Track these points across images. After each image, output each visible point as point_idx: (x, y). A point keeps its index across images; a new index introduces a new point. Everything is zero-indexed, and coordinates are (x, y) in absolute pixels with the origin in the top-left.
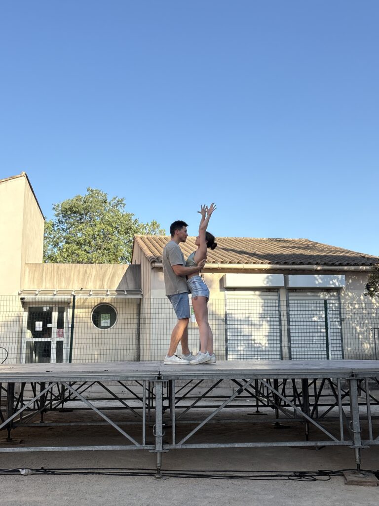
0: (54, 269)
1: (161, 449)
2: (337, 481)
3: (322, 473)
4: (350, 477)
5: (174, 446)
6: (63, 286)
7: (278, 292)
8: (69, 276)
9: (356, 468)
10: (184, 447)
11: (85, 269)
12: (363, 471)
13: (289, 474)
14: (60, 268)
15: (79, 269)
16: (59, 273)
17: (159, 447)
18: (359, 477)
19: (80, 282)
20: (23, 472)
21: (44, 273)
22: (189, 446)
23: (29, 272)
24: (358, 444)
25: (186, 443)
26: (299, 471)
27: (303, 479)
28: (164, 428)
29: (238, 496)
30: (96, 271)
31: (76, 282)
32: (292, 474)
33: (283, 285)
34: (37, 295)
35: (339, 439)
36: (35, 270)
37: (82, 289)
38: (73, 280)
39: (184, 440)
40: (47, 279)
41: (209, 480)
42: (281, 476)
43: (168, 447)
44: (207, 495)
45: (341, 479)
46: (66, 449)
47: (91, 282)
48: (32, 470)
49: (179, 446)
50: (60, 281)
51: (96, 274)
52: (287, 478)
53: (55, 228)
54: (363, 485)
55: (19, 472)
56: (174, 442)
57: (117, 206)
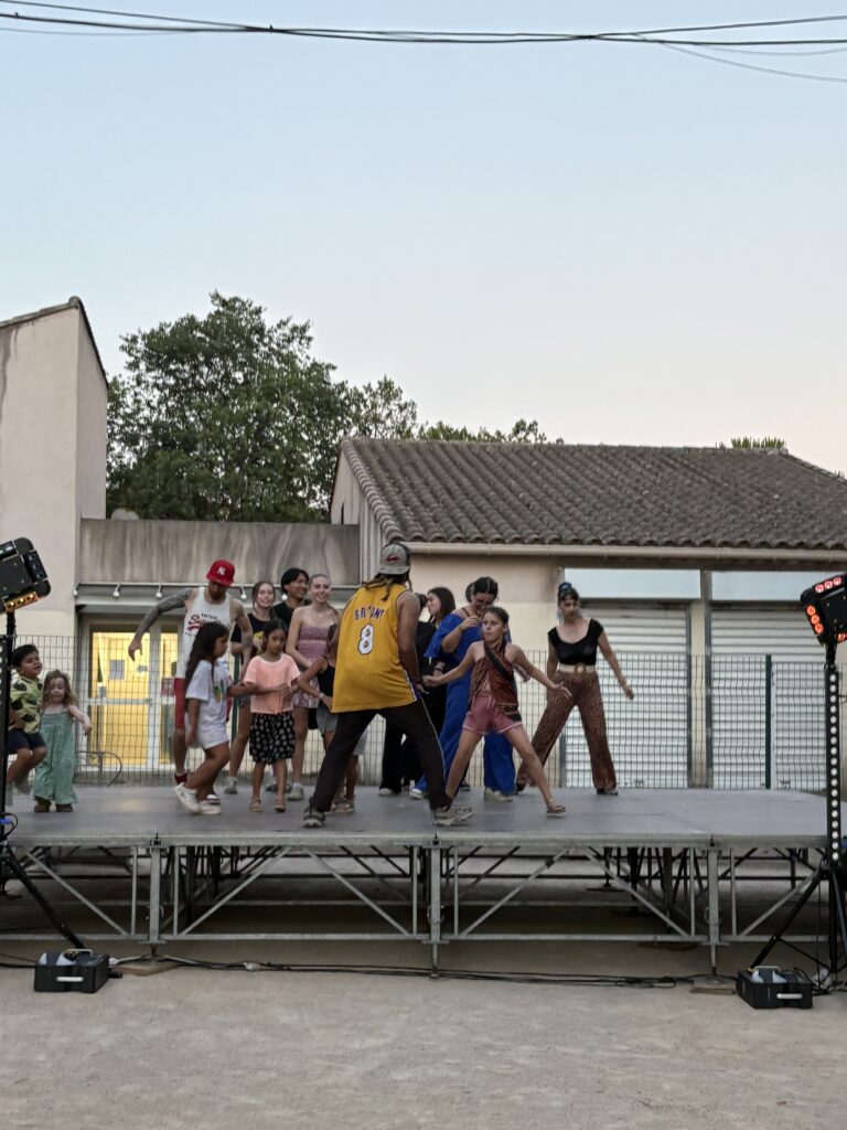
0: (150, 535)
1: (438, 941)
2: (682, 989)
3: (666, 979)
4: (700, 984)
5: (456, 936)
6: (175, 575)
7: (685, 610)
8: (186, 551)
9: (711, 972)
10: (471, 937)
11: (224, 534)
12: (719, 976)
14: (166, 531)
15: (211, 537)
17: (435, 936)
18: (715, 984)
20: (250, 967)
21: (128, 543)
22: (478, 937)
23: (92, 542)
24: (714, 940)
25: (472, 932)
26: (636, 976)
27: (636, 986)
28: (442, 911)
30: (253, 541)
32: (624, 979)
33: (698, 595)
34: (115, 598)
35: (689, 932)
36: (105, 538)
39: (472, 927)
40: (134, 557)
42: (606, 981)
43: (448, 937)
45: (688, 986)
48: (262, 965)
49: (464, 936)
50: (165, 563)
51: (252, 548)
53: (129, 400)
54: (713, 993)
55: (244, 967)
56: (457, 930)
57: (289, 342)
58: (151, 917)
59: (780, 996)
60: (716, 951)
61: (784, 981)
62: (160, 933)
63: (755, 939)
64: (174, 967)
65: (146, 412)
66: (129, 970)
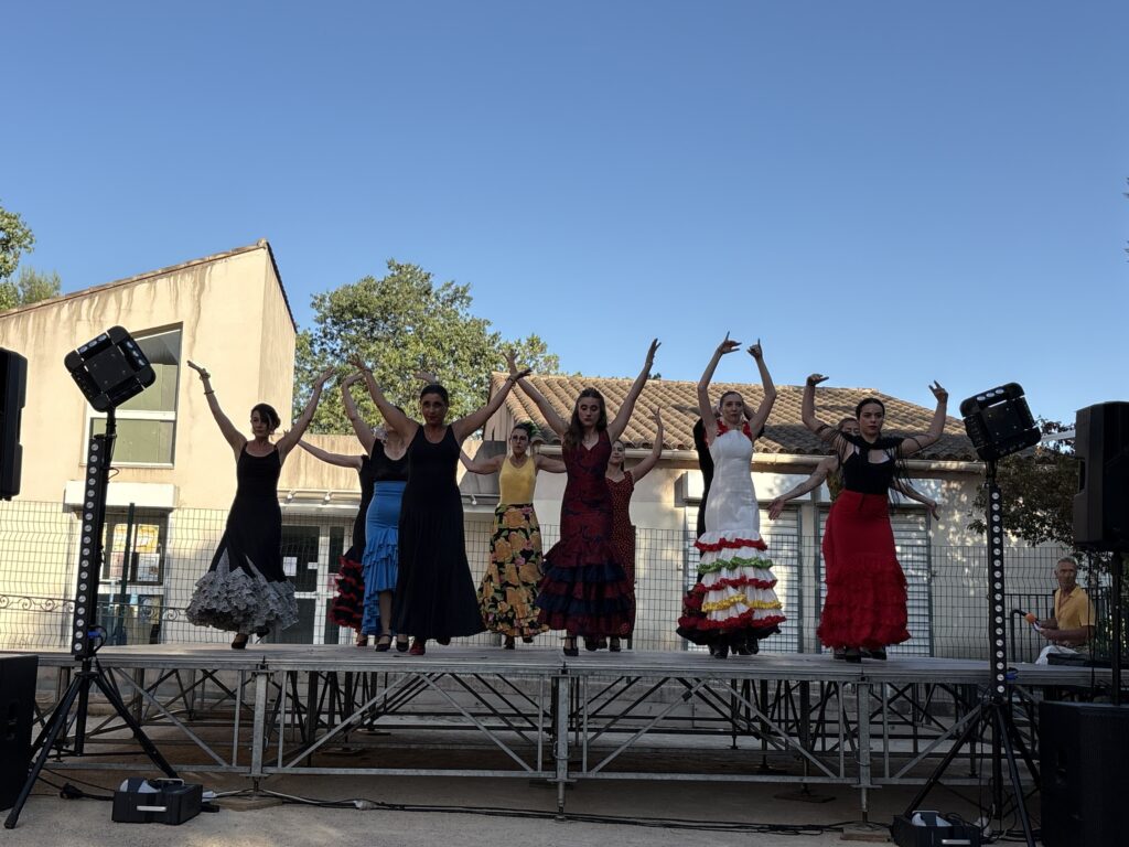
1: (565, 778)
2: (831, 836)
3: (812, 827)
4: (850, 831)
5: (584, 774)
7: (797, 511)
9: (861, 819)
10: (600, 776)
12: (871, 822)
17: (562, 774)
18: (866, 831)
20: (360, 805)
22: (607, 776)
24: (866, 782)
25: (602, 770)
26: (778, 824)
27: (779, 832)
32: (766, 827)
35: (838, 774)
39: (601, 766)
40: (308, 467)
42: (747, 827)
43: (575, 775)
48: (374, 803)
49: (592, 775)
53: (317, 349)
54: (869, 841)
55: (354, 805)
56: (585, 768)
57: (452, 301)
58: (255, 747)
59: (944, 841)
60: (868, 794)
61: (950, 825)
62: (263, 766)
63: (911, 782)
64: (278, 804)
65: (331, 358)
66: (229, 804)
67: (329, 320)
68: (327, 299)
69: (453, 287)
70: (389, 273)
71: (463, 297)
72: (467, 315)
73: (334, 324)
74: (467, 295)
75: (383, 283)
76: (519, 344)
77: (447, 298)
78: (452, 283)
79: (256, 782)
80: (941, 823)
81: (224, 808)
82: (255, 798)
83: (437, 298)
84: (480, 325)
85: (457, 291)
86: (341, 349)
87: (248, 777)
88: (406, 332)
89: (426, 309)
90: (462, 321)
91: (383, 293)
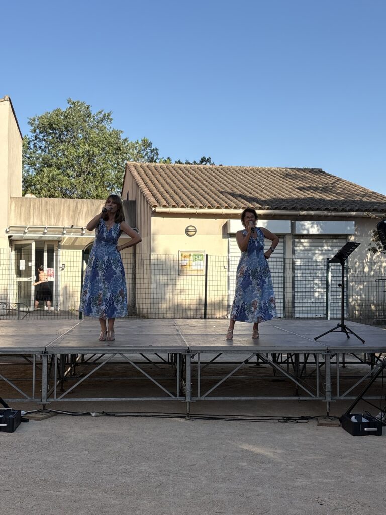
0: (41, 204)
1: (190, 401)
2: (313, 424)
3: (303, 418)
4: (321, 421)
5: (199, 398)
6: (53, 223)
7: (283, 238)
8: (58, 212)
9: (326, 415)
10: (206, 399)
11: (75, 204)
12: (331, 417)
13: (279, 418)
14: (48, 202)
15: (69, 205)
16: (48, 208)
17: (188, 399)
18: (328, 421)
19: (70, 219)
20: (94, 415)
21: (31, 208)
22: (209, 399)
23: (15, 207)
24: (328, 399)
25: (207, 396)
26: (287, 416)
27: (289, 422)
28: (192, 386)
29: (244, 432)
30: (88, 207)
31: (66, 218)
32: (282, 418)
33: (289, 232)
34: (25, 233)
35: (316, 395)
36: (21, 205)
37: (73, 226)
38: (63, 216)
39: (206, 394)
40: (34, 215)
41: (222, 422)
42: (273, 420)
43: (195, 399)
44: (223, 431)
45: (315, 422)
46: (124, 399)
47: (82, 218)
48: (100, 413)
49: (202, 398)
50: (48, 217)
51: (88, 210)
52: (278, 421)
53: (32, 146)
54: (329, 426)
55: (91, 414)
56: (199, 395)
57: (102, 121)
58: (43, 390)
59: (366, 429)
60: (329, 404)
61: (368, 421)
62: (47, 398)
63: (349, 398)
64: (55, 415)
65: (39, 152)
66: (32, 417)
67: (38, 131)
68: (36, 120)
69: (103, 113)
70: (69, 106)
71: (108, 119)
72: (110, 128)
73: (40, 133)
74: (110, 117)
75: (66, 112)
76: (137, 143)
77: (99, 119)
78: (102, 111)
79: (44, 406)
80: (364, 420)
81: (31, 419)
82: (44, 414)
83: (94, 119)
84: (117, 133)
85: (104, 115)
86: (45, 147)
87: (40, 404)
88: (79, 138)
89: (88, 125)
90: (108, 131)
91: (66, 117)
